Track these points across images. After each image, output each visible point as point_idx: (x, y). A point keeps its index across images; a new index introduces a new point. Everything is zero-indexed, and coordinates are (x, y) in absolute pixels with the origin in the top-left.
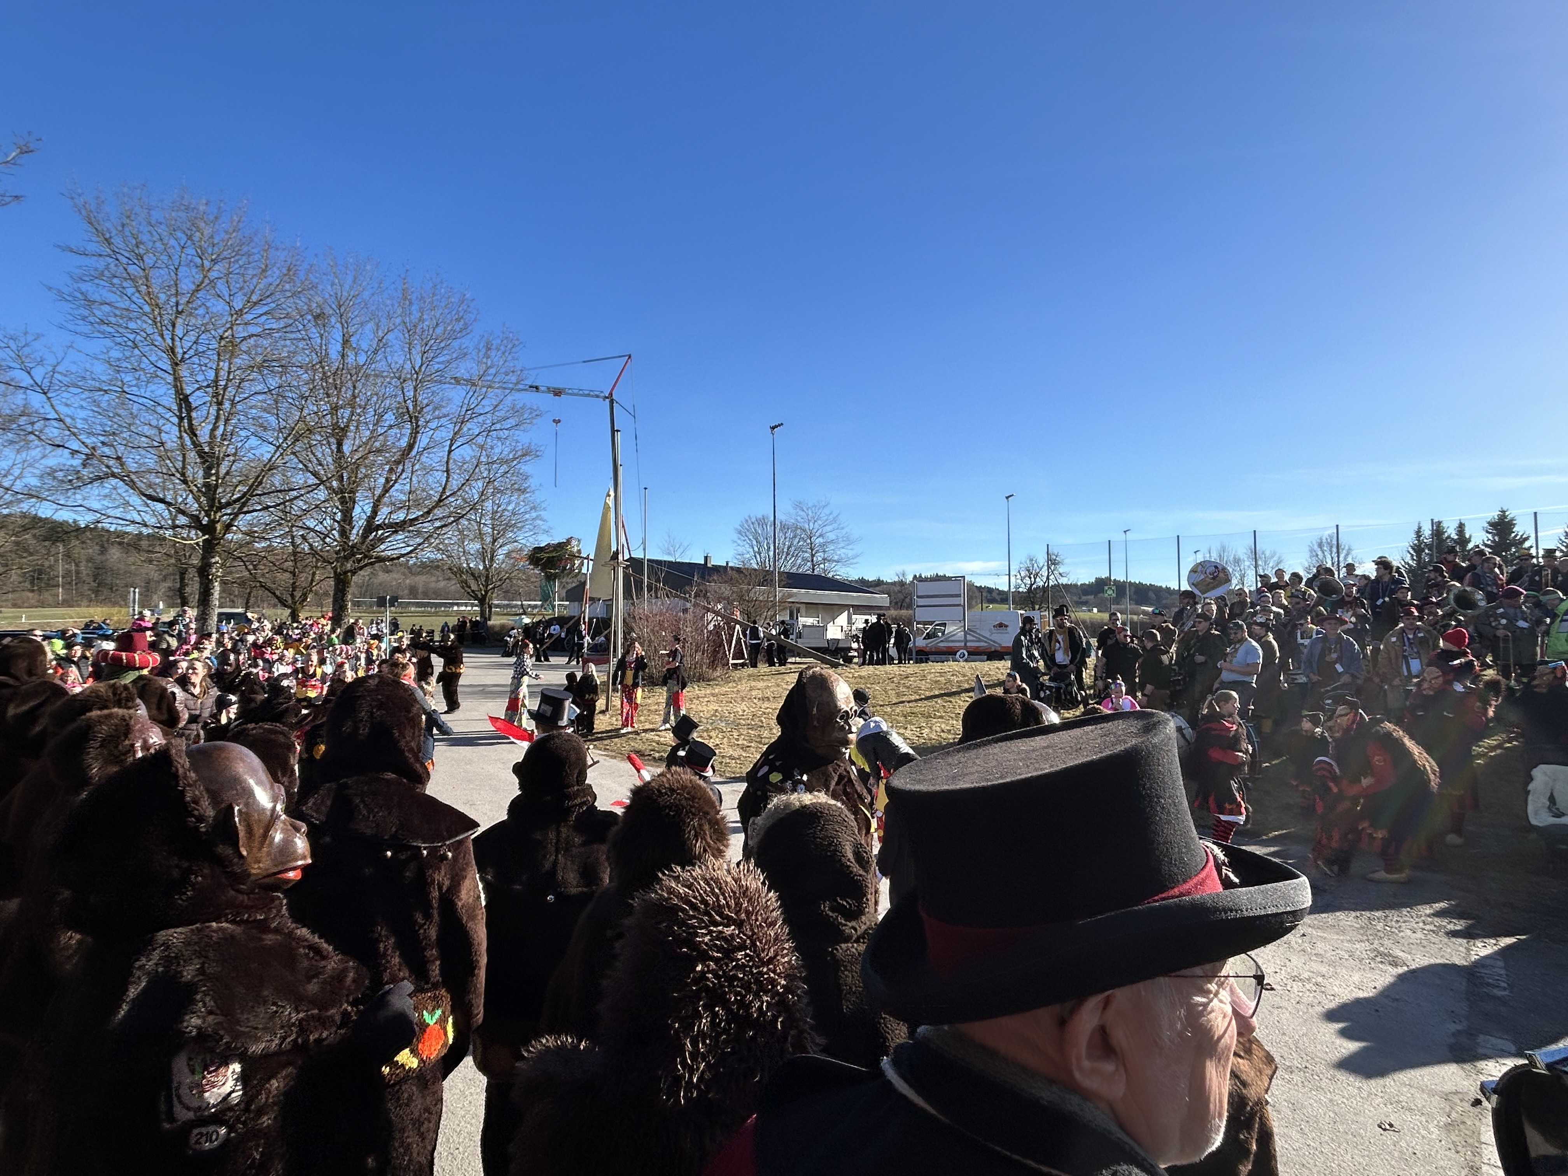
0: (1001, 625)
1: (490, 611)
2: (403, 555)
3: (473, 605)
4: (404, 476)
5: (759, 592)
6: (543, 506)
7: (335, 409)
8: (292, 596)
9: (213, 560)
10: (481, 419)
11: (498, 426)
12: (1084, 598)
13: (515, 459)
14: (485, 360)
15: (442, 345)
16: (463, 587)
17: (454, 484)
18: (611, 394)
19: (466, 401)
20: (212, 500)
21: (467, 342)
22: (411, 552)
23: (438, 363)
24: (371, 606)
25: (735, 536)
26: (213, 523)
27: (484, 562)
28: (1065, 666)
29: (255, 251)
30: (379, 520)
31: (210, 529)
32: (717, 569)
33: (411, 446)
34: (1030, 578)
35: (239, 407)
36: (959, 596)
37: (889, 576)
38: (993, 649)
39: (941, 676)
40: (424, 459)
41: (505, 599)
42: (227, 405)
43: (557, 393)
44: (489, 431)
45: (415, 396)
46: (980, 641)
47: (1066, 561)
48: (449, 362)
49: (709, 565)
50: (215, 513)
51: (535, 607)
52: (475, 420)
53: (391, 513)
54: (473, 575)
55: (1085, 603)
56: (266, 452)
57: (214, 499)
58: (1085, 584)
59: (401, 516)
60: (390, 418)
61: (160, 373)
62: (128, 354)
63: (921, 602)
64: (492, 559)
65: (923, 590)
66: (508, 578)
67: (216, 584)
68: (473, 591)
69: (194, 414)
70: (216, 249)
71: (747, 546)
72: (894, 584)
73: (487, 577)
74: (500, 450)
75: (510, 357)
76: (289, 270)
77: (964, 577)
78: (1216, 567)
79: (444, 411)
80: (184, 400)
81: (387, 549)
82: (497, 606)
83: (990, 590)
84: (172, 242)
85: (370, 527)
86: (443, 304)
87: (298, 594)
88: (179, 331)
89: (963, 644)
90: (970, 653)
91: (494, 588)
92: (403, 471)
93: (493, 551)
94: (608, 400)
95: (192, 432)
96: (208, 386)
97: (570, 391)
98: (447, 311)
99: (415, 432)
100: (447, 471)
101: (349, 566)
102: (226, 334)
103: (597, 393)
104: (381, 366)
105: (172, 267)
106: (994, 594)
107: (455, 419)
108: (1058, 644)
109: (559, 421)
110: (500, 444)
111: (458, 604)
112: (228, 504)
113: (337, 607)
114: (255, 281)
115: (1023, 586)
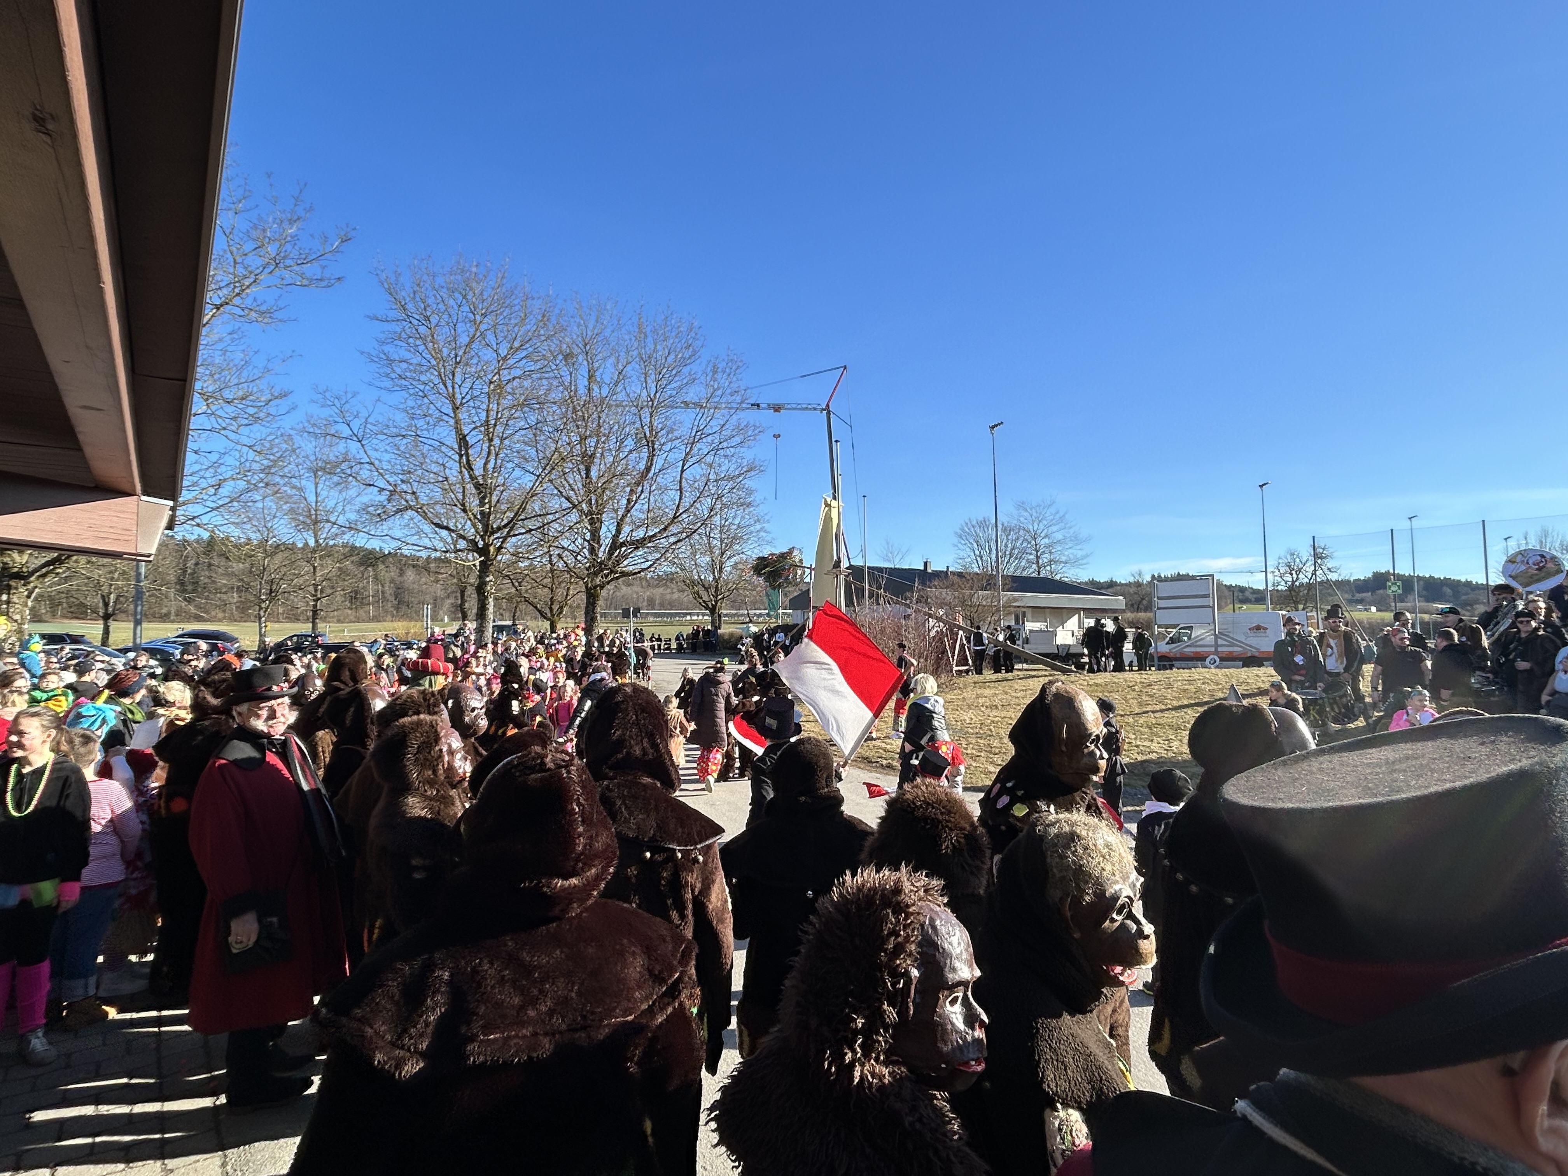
0: (1258, 628)
1: (720, 621)
2: (643, 570)
3: (704, 615)
4: (643, 496)
5: (982, 596)
6: (767, 518)
7: (583, 439)
8: (551, 609)
9: (488, 579)
10: (710, 438)
11: (725, 445)
12: (1359, 596)
13: (739, 475)
14: (712, 383)
15: (674, 372)
16: (695, 599)
17: (686, 502)
18: (828, 406)
19: (696, 423)
20: (486, 526)
21: (696, 368)
22: (650, 566)
23: (671, 389)
24: (616, 617)
25: (956, 540)
26: (487, 545)
27: (714, 573)
28: (1338, 674)
29: (516, 302)
30: (622, 538)
31: (483, 551)
32: (937, 574)
33: (648, 469)
34: (1292, 574)
35: (506, 442)
36: (1207, 596)
37: (1123, 576)
38: (1249, 654)
39: (1190, 684)
40: (659, 479)
41: (732, 608)
42: (496, 441)
43: (777, 409)
44: (717, 450)
45: (651, 422)
46: (1233, 645)
47: (1335, 554)
48: (681, 388)
49: (929, 571)
50: (489, 537)
51: (760, 615)
52: (704, 440)
53: (632, 531)
54: (703, 586)
55: (1361, 601)
56: (528, 481)
57: (488, 525)
58: (1359, 580)
59: (640, 533)
60: (630, 443)
61: (445, 417)
62: (419, 402)
63: (1162, 603)
64: (721, 571)
65: (1164, 589)
66: (735, 588)
67: (491, 600)
68: (704, 602)
69: (470, 452)
70: (485, 304)
71: (968, 549)
72: (1129, 585)
73: (717, 588)
74: (727, 467)
75: (735, 379)
76: (544, 316)
77: (1212, 576)
78: (1542, 556)
79: (676, 434)
80: (463, 440)
81: (628, 565)
82: (726, 615)
83: (1242, 589)
84: (452, 302)
85: (615, 545)
86: (673, 334)
87: (556, 607)
88: (458, 379)
89: (1213, 649)
90: (1222, 659)
91: (723, 598)
92: (642, 492)
93: (722, 563)
94: (824, 412)
95: (470, 468)
96: (481, 425)
97: (789, 406)
98: (677, 340)
99: (651, 457)
100: (681, 489)
101: (598, 581)
102: (495, 378)
103: (815, 406)
104: (621, 397)
105: (451, 324)
106: (1248, 594)
107: (686, 441)
108: (1330, 650)
109: (779, 436)
110: (727, 461)
111: (690, 614)
112: (499, 529)
113: (589, 618)
114: (516, 329)
115: (1283, 583)
